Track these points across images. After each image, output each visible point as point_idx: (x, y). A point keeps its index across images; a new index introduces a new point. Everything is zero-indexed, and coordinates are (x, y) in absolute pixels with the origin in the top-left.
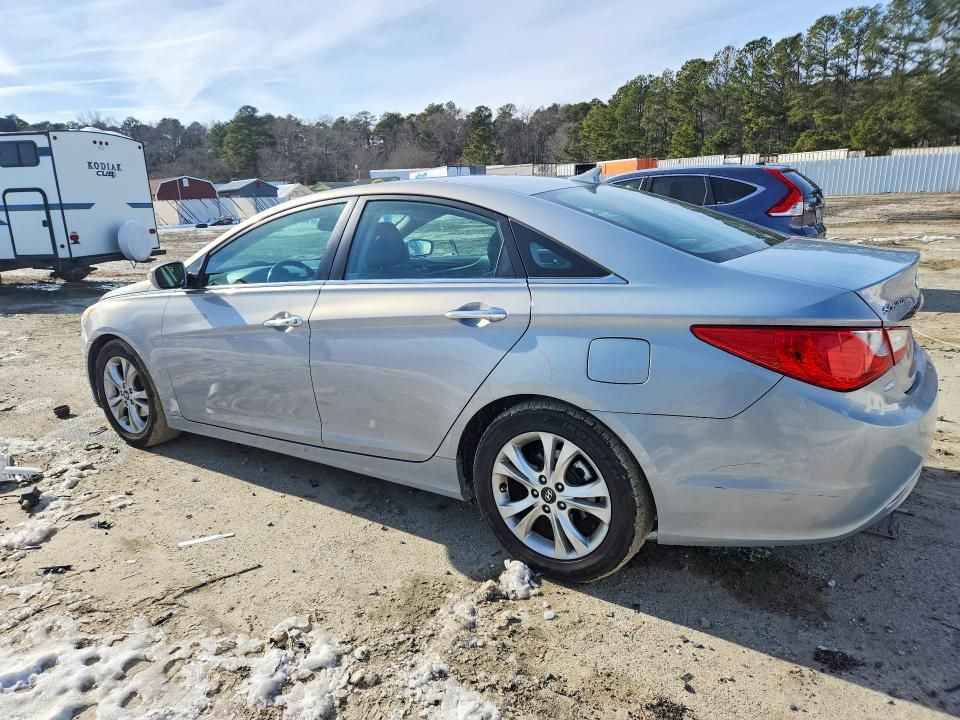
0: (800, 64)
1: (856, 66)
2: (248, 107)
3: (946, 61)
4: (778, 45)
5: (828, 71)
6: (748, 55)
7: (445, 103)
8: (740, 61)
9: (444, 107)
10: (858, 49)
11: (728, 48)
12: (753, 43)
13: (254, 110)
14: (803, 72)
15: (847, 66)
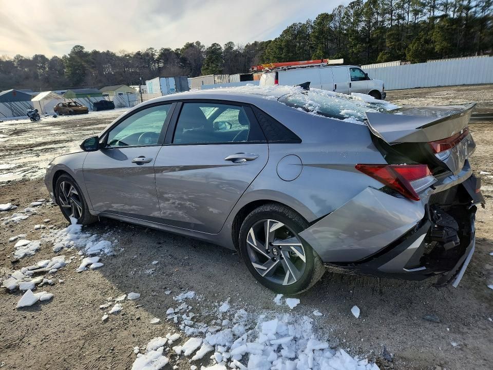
0: (378, 14)
1: (408, 14)
2: (78, 46)
3: (456, 9)
4: (366, 3)
5: (394, 18)
6: (351, 10)
7: (195, 42)
8: (346, 14)
9: (195, 44)
10: (409, 4)
11: (340, 6)
12: (353, 3)
13: (82, 48)
14: (380, 19)
15: (403, 14)
